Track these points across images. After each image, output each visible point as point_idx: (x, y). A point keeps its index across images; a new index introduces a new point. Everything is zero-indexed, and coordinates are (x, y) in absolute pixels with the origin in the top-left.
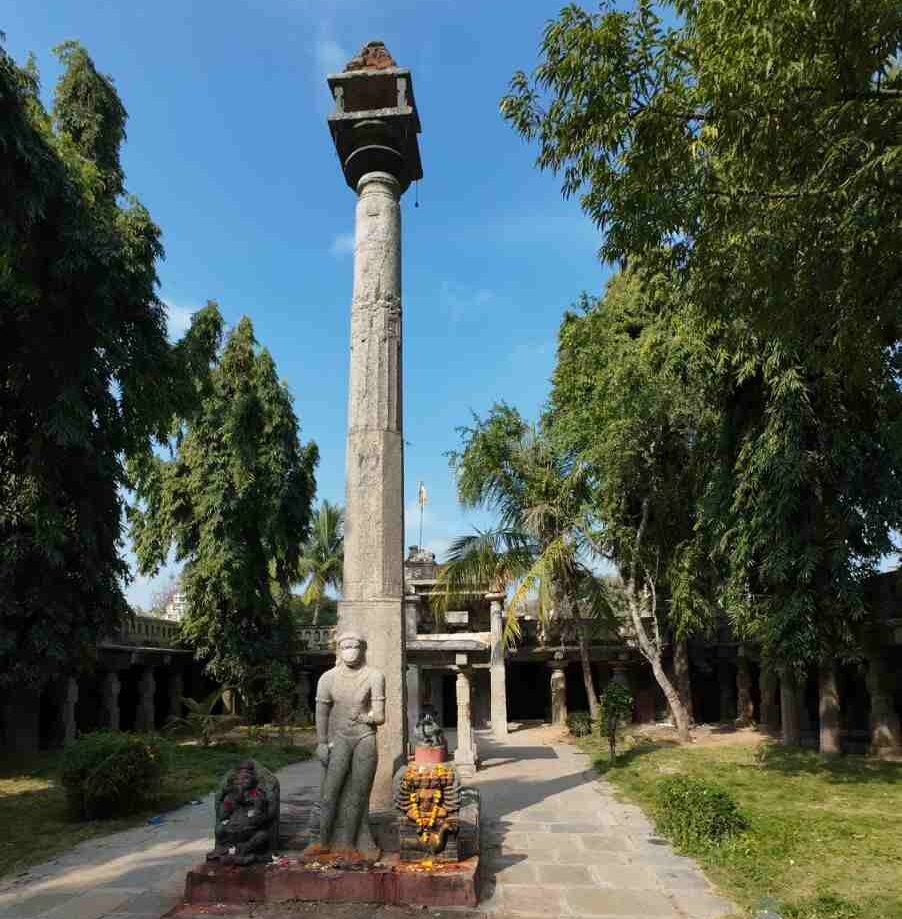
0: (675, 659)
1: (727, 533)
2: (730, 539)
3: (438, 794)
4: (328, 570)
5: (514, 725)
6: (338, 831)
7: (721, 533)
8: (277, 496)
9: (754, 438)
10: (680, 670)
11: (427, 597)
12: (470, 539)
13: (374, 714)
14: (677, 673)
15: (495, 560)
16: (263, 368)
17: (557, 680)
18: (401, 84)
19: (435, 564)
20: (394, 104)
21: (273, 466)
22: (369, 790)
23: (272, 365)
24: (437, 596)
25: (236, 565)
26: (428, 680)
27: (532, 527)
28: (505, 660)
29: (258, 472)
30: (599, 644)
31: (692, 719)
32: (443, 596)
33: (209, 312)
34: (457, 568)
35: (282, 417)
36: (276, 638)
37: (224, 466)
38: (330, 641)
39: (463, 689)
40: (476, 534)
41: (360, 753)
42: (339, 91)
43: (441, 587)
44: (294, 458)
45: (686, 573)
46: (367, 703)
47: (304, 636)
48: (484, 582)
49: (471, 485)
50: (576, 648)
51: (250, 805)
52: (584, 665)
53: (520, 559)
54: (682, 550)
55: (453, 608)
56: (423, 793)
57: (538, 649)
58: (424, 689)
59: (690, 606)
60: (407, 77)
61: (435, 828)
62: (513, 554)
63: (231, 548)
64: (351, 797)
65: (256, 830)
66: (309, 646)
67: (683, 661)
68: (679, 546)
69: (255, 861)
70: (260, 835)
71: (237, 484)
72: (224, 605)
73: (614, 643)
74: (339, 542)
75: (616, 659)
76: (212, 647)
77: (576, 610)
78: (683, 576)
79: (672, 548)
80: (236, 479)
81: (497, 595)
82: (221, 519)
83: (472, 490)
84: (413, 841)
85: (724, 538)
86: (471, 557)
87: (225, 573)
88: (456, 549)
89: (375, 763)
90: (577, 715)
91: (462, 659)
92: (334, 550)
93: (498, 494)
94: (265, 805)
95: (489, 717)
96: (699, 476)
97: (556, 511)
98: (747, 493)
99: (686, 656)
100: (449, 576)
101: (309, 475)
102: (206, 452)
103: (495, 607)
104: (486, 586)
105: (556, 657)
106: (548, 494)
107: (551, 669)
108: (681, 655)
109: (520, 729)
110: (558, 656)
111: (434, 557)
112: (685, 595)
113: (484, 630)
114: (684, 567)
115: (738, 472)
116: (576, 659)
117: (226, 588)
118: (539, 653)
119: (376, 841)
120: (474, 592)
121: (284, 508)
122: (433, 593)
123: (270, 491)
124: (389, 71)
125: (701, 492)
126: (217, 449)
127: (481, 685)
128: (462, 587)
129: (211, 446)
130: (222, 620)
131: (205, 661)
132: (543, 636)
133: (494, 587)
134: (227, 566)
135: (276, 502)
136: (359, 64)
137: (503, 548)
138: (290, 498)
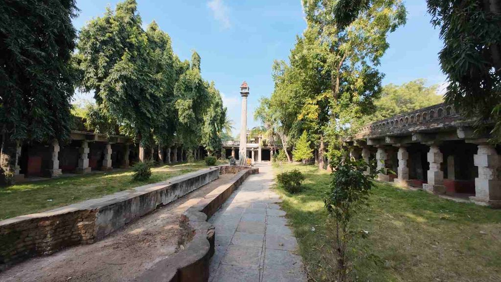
3: (250, 161)
11: (248, 136)
12: (255, 127)
17: (271, 153)
18: (248, 88)
19: (249, 131)
21: (219, 111)
22: (244, 160)
26: (247, 152)
27: (266, 126)
28: (261, 149)
29: (216, 112)
32: (250, 137)
34: (253, 132)
36: (218, 143)
39: (253, 153)
42: (241, 88)
43: (250, 135)
44: (222, 110)
47: (223, 143)
50: (274, 147)
51: (233, 161)
53: (264, 130)
55: (252, 138)
56: (248, 161)
61: (249, 164)
62: (263, 130)
66: (224, 145)
70: (234, 164)
77: (274, 140)
80: (212, 114)
81: (260, 137)
83: (256, 119)
86: (256, 130)
88: (253, 129)
89: (244, 158)
91: (253, 149)
93: (260, 119)
94: (235, 161)
95: (258, 159)
97: (270, 123)
100: (251, 133)
103: (260, 139)
104: (258, 135)
105: (271, 148)
106: (269, 121)
107: (270, 150)
109: (264, 161)
111: (249, 129)
113: (257, 143)
116: (274, 149)
117: (211, 135)
118: (268, 148)
119: (244, 165)
120: (256, 136)
124: (246, 86)
127: (256, 153)
128: (254, 135)
131: (205, 147)
132: (269, 145)
133: (260, 135)
134: (211, 130)
135: (219, 118)
136: (243, 84)
137: (261, 129)
138: (222, 117)
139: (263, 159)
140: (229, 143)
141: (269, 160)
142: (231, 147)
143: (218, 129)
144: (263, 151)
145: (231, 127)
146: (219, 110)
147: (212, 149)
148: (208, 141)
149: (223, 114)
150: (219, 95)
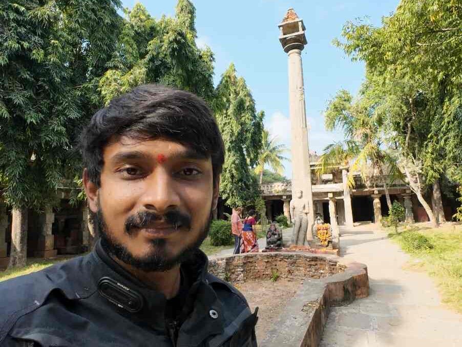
0: (434, 192)
1: (444, 138)
2: (445, 141)
3: (326, 231)
4: (265, 157)
5: (356, 224)
6: (299, 242)
7: (441, 138)
8: (250, 133)
9: (450, 100)
10: (437, 197)
11: (314, 170)
12: (331, 145)
13: (306, 211)
14: (435, 198)
15: (342, 153)
16: (241, 84)
17: (377, 203)
18: (300, 24)
19: (316, 156)
20: (298, 31)
21: (247, 121)
22: (307, 230)
23: (245, 81)
24: (319, 169)
25: (237, 162)
26: (316, 204)
27: (358, 139)
28: (351, 195)
29: (242, 124)
30: (396, 186)
31: (445, 220)
32: (321, 169)
33: (227, 73)
34: (327, 157)
35: (250, 102)
36: (251, 190)
37: (229, 123)
38: (273, 190)
39: (332, 208)
40: (334, 143)
41: (304, 221)
42: (281, 28)
43: (320, 165)
44: (255, 117)
45: (430, 154)
46: (304, 207)
47: (262, 188)
48: (338, 162)
49: (330, 124)
50: (383, 189)
51: (276, 234)
52: (386, 196)
53: (354, 150)
54: (427, 145)
55: (325, 173)
56: (321, 231)
57: (366, 190)
58: (315, 209)
59: (432, 168)
60: (302, 21)
61: (325, 240)
62: (351, 149)
63: (234, 155)
64: (302, 232)
65: (277, 241)
66: (264, 192)
67: (438, 192)
68: (425, 143)
69: (278, 249)
70: (279, 242)
71: (234, 131)
72: (232, 176)
73: (402, 185)
74: (269, 144)
75: (405, 193)
76: (229, 194)
77: (381, 172)
78: (429, 155)
79: (422, 143)
80: (234, 129)
81: (345, 167)
82: (230, 144)
84: (320, 244)
85: (443, 140)
86: (333, 153)
87: (233, 165)
88: (325, 150)
89: (307, 224)
90: (385, 218)
91: (330, 195)
92: (267, 148)
93: (342, 124)
94: (279, 234)
95: (344, 220)
96: (432, 113)
97: (368, 131)
98: (448, 123)
99: (439, 190)
100: (323, 160)
101: (261, 123)
102: (222, 118)
103: (344, 172)
104: (339, 164)
105: (375, 193)
106: (364, 124)
107: (373, 198)
108: (437, 190)
109: (360, 225)
110: (376, 192)
111: (315, 152)
112: (429, 164)
113: (340, 182)
114: (429, 152)
115: (444, 114)
116: (384, 193)
117: (234, 172)
118: (367, 191)
119: (310, 245)
120: (334, 167)
121: (252, 137)
122: (317, 168)
123: (247, 131)
124: (296, 21)
125: (433, 119)
126: (226, 117)
127: (340, 205)
128: (329, 164)
129: (224, 116)
130: (232, 183)
131: (226, 200)
132: (368, 184)
133: (343, 164)
134: (234, 163)
135: (249, 135)
136: (287, 19)
137: (346, 148)
138: (254, 133)
139: (356, 219)
140: (277, 189)
141: (372, 220)
142: (281, 196)
143: (251, 160)
144: (355, 200)
145: (282, 158)
146: (246, 117)
147: (239, 203)
148: (230, 186)
149: (258, 127)
150: (244, 87)
